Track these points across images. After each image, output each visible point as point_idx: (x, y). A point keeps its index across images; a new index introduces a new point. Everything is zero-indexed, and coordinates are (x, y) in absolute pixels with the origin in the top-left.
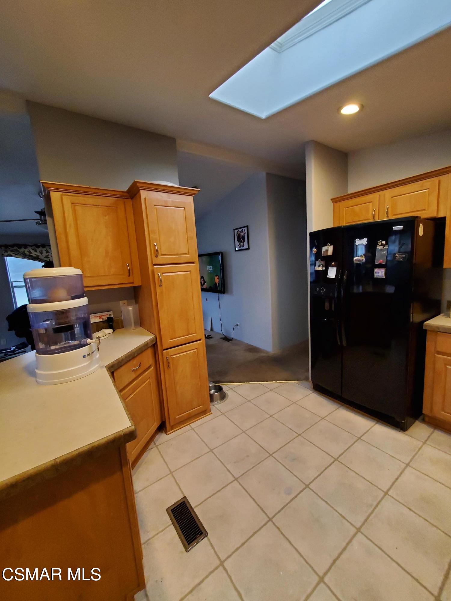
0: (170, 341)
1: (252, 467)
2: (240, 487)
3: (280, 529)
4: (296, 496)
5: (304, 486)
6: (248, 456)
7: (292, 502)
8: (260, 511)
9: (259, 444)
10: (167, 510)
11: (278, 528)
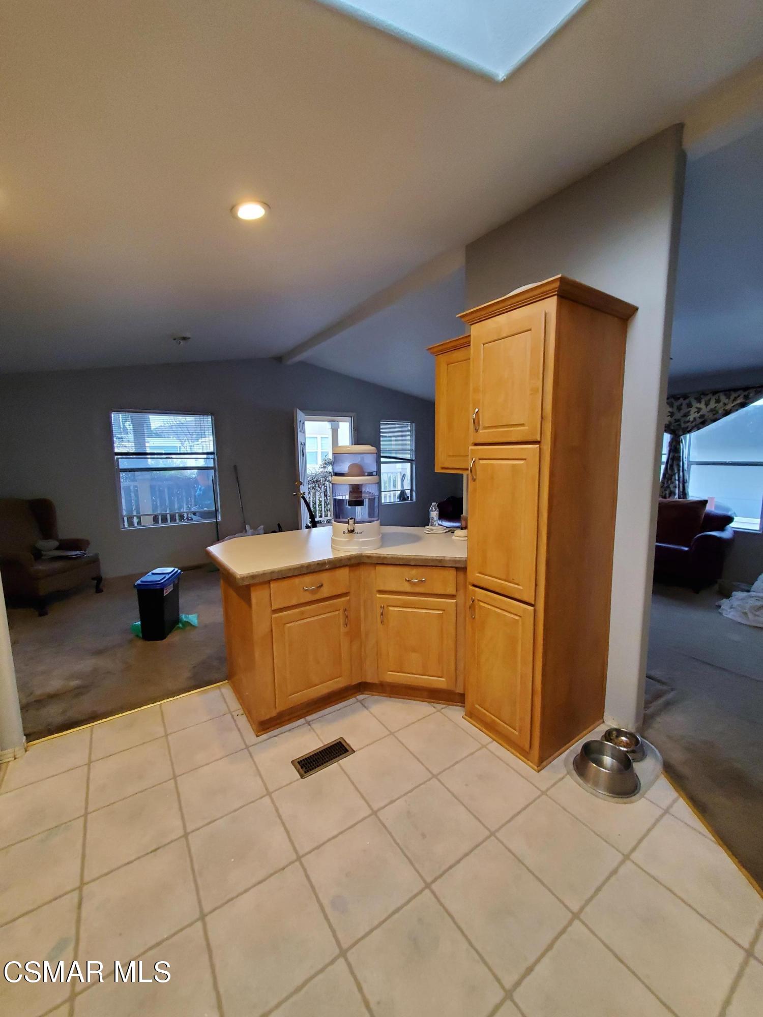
0: (478, 574)
1: (398, 841)
2: (360, 818)
3: (282, 872)
4: (326, 917)
5: (345, 946)
6: (424, 836)
7: (317, 905)
8: (316, 845)
9: (458, 862)
10: (342, 738)
11: (283, 869)
